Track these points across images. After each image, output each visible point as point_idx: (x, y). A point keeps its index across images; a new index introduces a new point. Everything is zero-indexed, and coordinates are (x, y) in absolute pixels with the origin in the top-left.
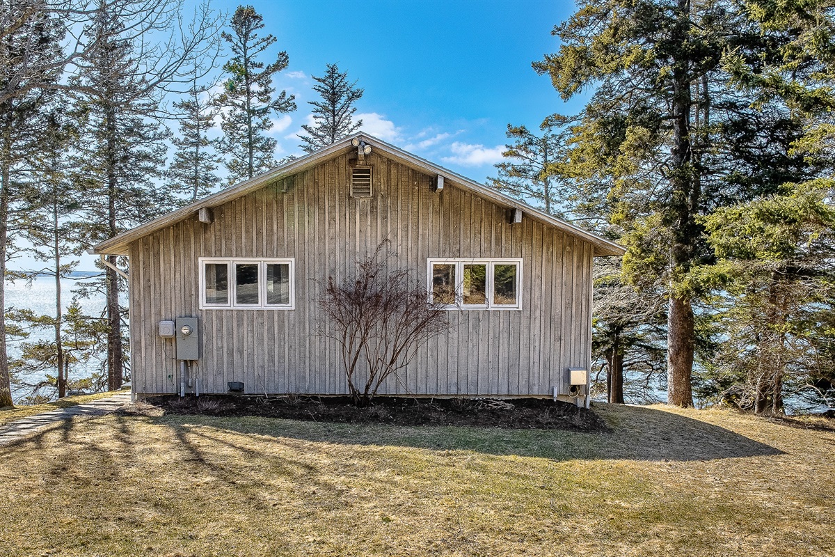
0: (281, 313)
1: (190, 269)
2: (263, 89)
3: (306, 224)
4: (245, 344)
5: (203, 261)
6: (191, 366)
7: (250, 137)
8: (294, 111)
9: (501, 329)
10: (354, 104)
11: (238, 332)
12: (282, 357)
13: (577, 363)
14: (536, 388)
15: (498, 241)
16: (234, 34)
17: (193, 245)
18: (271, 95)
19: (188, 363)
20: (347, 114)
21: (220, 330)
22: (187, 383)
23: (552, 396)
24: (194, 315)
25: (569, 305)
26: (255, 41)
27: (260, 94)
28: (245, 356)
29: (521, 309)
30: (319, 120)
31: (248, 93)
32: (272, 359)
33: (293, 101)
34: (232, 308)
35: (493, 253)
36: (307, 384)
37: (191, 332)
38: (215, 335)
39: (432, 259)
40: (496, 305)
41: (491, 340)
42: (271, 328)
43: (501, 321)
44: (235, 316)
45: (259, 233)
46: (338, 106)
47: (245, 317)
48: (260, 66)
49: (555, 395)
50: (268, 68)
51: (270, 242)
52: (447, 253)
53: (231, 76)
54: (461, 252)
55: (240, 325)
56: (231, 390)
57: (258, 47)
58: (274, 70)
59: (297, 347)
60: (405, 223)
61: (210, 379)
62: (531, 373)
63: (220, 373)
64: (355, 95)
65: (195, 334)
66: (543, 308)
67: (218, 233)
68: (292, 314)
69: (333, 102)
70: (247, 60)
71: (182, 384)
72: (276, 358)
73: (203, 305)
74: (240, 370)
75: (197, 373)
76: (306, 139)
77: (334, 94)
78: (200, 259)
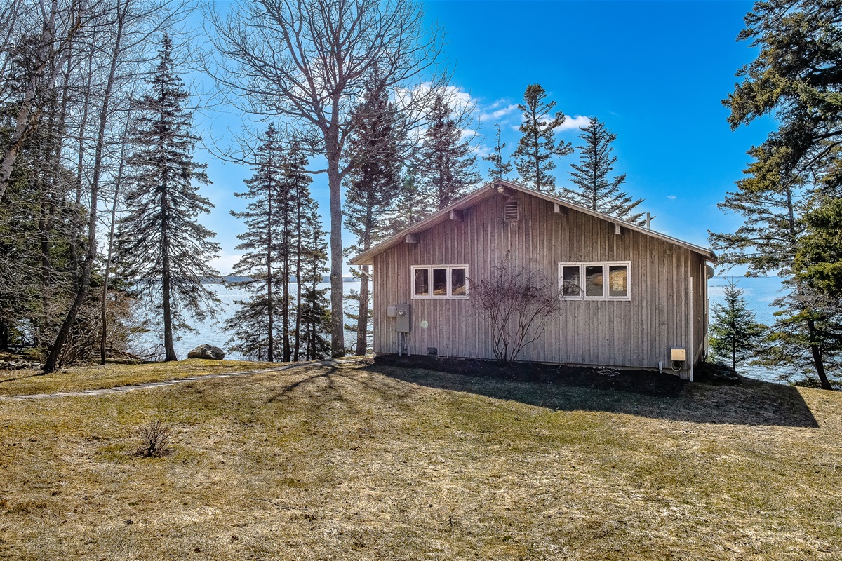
0: (460, 301)
1: (406, 273)
2: (547, 141)
3: (476, 242)
4: (438, 323)
5: (414, 268)
6: (406, 336)
7: (538, 176)
8: (572, 154)
9: (615, 315)
10: (610, 145)
11: (434, 315)
12: (460, 331)
13: (679, 343)
14: (645, 361)
15: (611, 248)
16: (527, 105)
17: (408, 258)
18: (554, 144)
19: (404, 334)
20: (605, 153)
21: (423, 313)
22: (403, 347)
23: (658, 369)
24: (408, 303)
25: (670, 297)
26: (541, 107)
27: (546, 144)
28: (438, 330)
29: (630, 299)
30: (584, 159)
31: (536, 145)
32: (454, 332)
33: (571, 146)
34: (430, 298)
35: (607, 257)
36: (477, 352)
37: (404, 314)
38: (420, 316)
39: (562, 263)
40: (611, 297)
41: (607, 323)
42: (454, 312)
43: (615, 309)
44: (432, 303)
45: (447, 249)
46: (599, 148)
47: (438, 304)
48: (544, 124)
49: (661, 368)
50: (550, 125)
51: (453, 254)
52: (573, 259)
53: (524, 135)
54: (583, 256)
55: (435, 309)
56: (430, 353)
57: (544, 111)
58: (555, 126)
59: (470, 325)
60: (541, 238)
61: (417, 345)
62: (640, 350)
63: (423, 341)
64: (612, 138)
65: (407, 315)
66: (649, 299)
67: (422, 249)
68: (468, 303)
69: (595, 144)
70: (535, 122)
71: (400, 348)
72: (457, 331)
73: (413, 296)
74: (435, 340)
75: (410, 341)
76: (575, 175)
77: (596, 139)
78: (412, 267)
